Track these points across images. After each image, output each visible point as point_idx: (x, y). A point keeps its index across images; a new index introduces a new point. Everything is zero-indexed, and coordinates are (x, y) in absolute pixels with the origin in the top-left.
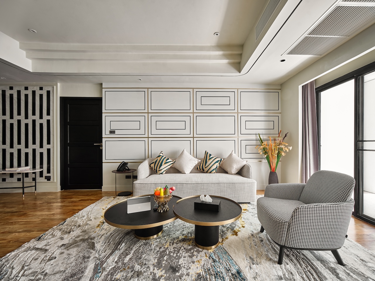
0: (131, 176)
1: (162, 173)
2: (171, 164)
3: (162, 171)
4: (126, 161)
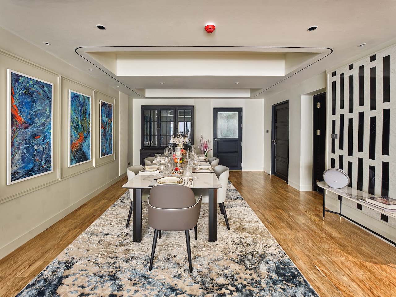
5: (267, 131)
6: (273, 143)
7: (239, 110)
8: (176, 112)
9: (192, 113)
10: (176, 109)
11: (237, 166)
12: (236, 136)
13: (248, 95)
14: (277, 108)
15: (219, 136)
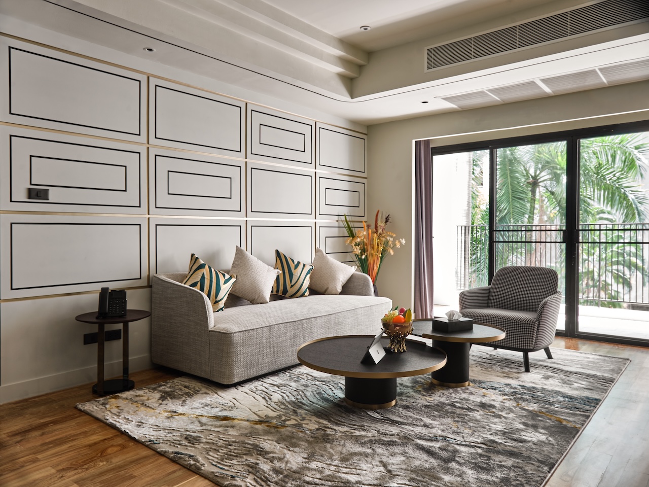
0: (121, 330)
1: (222, 309)
2: (233, 284)
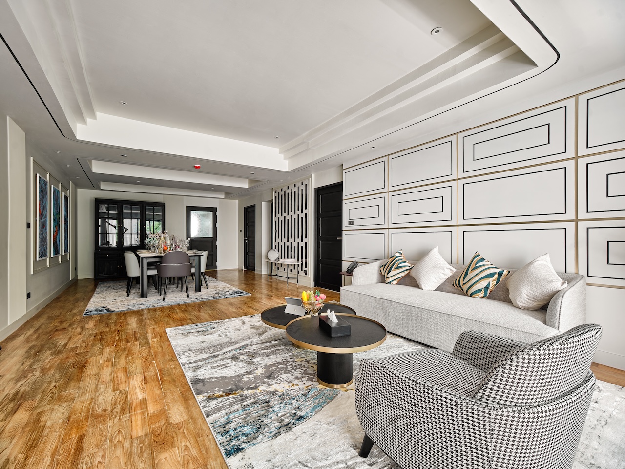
1: (390, 283)
2: (406, 270)
3: (390, 280)
4: (357, 260)
5: (241, 231)
6: (245, 241)
7: (214, 210)
8: (143, 209)
9: (163, 211)
10: (143, 206)
11: (212, 265)
12: (211, 236)
13: (223, 197)
14: (249, 210)
15: (192, 236)
